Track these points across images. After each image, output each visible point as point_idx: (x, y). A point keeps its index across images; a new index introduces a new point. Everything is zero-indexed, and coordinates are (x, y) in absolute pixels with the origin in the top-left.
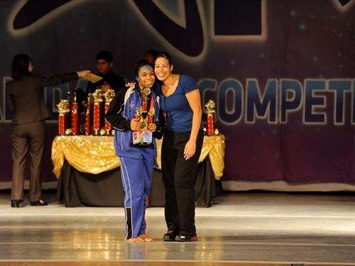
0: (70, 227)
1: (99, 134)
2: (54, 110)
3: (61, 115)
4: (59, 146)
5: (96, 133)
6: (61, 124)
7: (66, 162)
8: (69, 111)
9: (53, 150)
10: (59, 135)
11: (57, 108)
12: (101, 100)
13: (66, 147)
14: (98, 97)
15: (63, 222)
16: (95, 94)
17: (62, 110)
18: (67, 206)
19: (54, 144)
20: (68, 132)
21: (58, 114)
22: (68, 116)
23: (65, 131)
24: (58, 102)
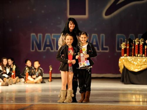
0: (126, 92)
1: (137, 56)
2: (120, 47)
3: (123, 49)
4: (122, 61)
5: (136, 56)
6: (123, 52)
7: (124, 67)
8: (125, 47)
9: (120, 62)
10: (122, 56)
11: (121, 46)
12: (138, 43)
13: (125, 61)
14: (137, 41)
15: (124, 90)
16: (136, 41)
17: (123, 46)
18: (125, 84)
19: (120, 60)
20: (125, 55)
21: (121, 48)
22: (125, 49)
23: (124, 54)
24: (121, 43)
